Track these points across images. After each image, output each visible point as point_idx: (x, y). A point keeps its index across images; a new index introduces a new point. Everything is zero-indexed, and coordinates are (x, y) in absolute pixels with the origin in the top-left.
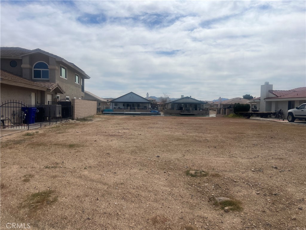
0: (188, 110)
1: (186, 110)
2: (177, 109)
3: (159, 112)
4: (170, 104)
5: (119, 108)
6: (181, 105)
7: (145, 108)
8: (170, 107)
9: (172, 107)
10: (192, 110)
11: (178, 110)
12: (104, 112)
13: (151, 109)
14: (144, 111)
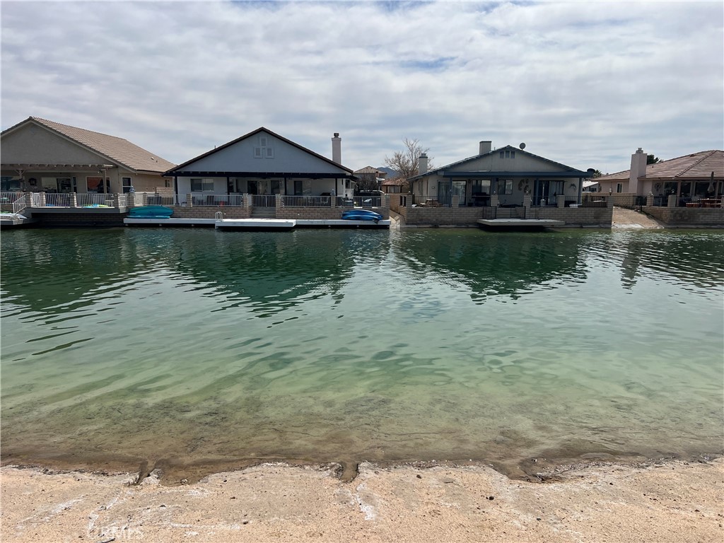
0: (516, 207)
3: (383, 218)
4: (432, 182)
9: (439, 196)
10: (532, 206)
11: (464, 205)
12: (126, 221)
13: (346, 204)
14: (312, 212)
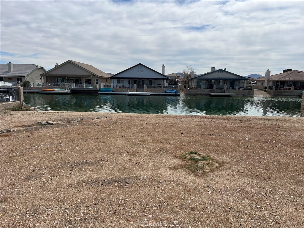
0: (222, 89)
1: (218, 89)
2: (204, 87)
3: (178, 92)
4: (195, 81)
5: (123, 86)
6: (211, 82)
7: (159, 86)
8: (194, 84)
9: (197, 85)
10: (227, 89)
11: (206, 88)
12: (99, 92)
13: (166, 88)
14: (156, 90)
